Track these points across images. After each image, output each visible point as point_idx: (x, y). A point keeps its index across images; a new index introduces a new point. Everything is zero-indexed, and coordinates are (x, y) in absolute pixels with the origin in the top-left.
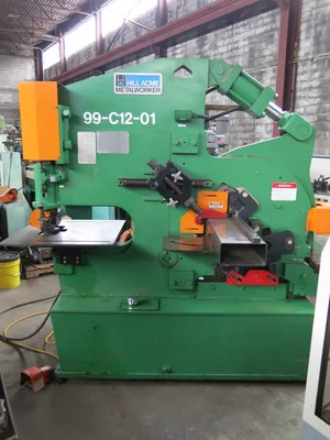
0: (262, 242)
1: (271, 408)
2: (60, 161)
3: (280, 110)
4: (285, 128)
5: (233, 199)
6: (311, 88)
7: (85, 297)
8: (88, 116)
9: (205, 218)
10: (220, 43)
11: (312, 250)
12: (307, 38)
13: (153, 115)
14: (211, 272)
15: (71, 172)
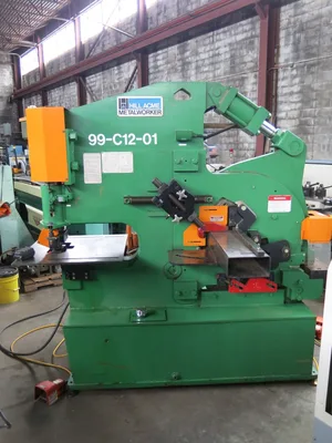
0: (266, 255)
1: (275, 407)
2: (68, 182)
3: (273, 128)
4: (278, 145)
5: (233, 212)
6: (291, 93)
7: (94, 311)
8: (92, 138)
9: (207, 231)
10: (201, 50)
11: (306, 257)
12: (286, 45)
13: (155, 136)
14: (214, 282)
15: (77, 192)
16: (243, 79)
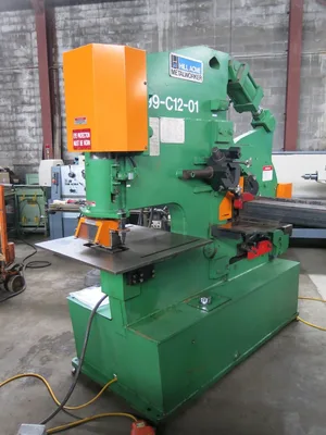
12: (64, 46)
13: (197, 103)
16: (15, 74)
